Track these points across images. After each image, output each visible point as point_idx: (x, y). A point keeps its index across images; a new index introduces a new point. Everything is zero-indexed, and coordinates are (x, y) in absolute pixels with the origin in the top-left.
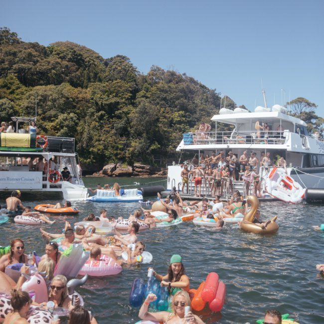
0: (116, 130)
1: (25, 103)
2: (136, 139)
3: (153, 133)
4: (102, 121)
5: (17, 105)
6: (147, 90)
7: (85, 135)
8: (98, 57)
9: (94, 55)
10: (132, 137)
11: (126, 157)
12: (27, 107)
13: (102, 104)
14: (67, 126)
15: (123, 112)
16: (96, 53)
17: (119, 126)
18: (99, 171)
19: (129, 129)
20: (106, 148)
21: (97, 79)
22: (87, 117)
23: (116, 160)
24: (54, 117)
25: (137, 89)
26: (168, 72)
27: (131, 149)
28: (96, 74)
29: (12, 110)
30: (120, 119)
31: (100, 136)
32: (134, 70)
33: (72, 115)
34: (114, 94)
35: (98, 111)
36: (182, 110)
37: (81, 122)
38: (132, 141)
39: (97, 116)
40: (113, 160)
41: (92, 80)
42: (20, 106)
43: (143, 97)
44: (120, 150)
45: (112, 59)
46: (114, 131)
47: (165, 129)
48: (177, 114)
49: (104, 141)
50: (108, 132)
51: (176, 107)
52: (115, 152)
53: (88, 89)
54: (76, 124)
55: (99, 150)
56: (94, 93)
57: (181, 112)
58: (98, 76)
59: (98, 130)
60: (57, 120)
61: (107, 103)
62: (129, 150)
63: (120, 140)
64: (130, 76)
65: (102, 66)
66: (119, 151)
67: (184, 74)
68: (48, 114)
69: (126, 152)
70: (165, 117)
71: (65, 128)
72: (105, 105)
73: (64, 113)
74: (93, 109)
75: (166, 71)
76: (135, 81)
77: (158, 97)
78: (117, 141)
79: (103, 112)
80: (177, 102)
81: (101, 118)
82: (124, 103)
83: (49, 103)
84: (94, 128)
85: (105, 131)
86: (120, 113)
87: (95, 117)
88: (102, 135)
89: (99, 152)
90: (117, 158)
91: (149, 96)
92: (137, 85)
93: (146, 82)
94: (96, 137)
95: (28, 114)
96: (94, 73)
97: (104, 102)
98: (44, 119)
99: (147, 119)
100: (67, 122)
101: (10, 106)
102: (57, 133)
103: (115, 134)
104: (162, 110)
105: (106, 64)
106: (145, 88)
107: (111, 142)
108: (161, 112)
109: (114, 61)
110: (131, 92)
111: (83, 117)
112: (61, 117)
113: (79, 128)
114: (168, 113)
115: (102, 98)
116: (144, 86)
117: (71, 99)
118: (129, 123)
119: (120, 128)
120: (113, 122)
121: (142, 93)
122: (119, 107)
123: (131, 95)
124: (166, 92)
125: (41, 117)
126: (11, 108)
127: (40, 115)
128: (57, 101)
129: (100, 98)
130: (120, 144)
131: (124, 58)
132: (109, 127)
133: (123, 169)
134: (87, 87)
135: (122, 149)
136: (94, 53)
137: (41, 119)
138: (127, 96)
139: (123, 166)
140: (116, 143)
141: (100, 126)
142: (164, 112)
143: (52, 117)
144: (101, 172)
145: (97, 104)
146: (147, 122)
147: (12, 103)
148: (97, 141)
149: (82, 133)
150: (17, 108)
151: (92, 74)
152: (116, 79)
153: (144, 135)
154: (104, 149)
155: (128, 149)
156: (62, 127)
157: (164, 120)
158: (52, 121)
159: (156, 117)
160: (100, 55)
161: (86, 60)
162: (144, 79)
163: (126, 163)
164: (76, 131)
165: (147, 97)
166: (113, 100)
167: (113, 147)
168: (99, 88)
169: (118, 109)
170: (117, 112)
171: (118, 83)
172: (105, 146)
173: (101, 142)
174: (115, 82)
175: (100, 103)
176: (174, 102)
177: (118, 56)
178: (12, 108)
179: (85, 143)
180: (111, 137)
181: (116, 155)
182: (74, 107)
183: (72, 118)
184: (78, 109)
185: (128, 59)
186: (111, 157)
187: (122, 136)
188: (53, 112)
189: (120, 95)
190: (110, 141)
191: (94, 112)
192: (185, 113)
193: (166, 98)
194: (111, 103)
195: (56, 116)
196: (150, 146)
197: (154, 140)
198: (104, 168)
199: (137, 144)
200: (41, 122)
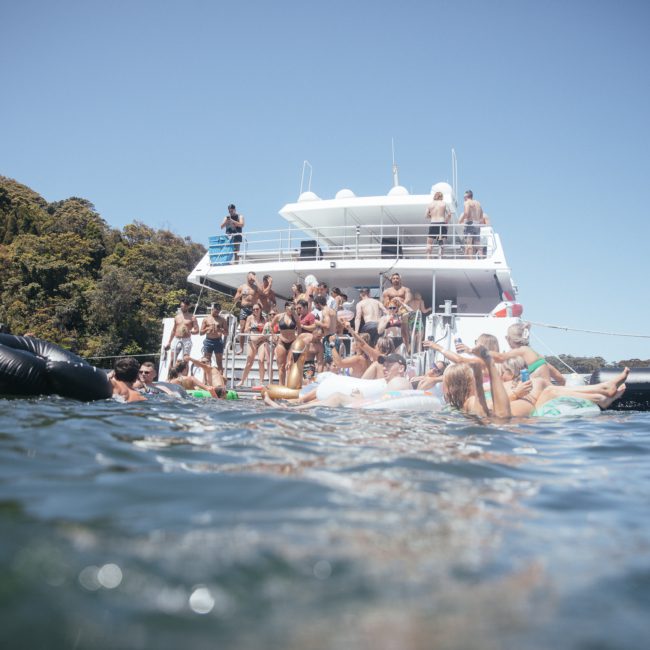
0: (60, 317)
2: (97, 335)
3: (128, 325)
4: (32, 301)
6: (122, 254)
8: (37, 199)
9: (31, 195)
10: (90, 332)
13: (35, 269)
15: (75, 286)
16: (33, 193)
17: (66, 309)
19: (84, 317)
21: (31, 230)
25: (104, 251)
26: (160, 232)
27: (87, 353)
28: (28, 222)
32: (101, 222)
34: (60, 255)
36: (183, 288)
38: (88, 339)
41: (20, 231)
43: (113, 263)
45: (62, 203)
46: (54, 319)
47: (152, 319)
48: (173, 294)
50: (43, 321)
51: (172, 283)
53: (12, 245)
56: (21, 251)
57: (180, 292)
58: (32, 224)
59: (24, 316)
62: (82, 355)
64: (92, 229)
65: (43, 213)
67: (188, 239)
70: (152, 300)
75: (156, 231)
76: (100, 237)
77: (142, 265)
78: (59, 337)
79: (36, 285)
80: (174, 274)
82: (78, 270)
84: (19, 313)
86: (69, 288)
88: (31, 325)
91: (125, 263)
92: (103, 245)
93: (121, 240)
96: (26, 219)
97: (38, 266)
99: (117, 299)
104: (147, 286)
105: (51, 211)
106: (119, 250)
107: (49, 339)
108: (145, 290)
109: (65, 206)
110: (92, 254)
114: (156, 292)
115: (35, 260)
116: (117, 248)
118: (86, 308)
119: (68, 314)
121: (111, 258)
123: (91, 259)
124: (155, 257)
129: (31, 259)
131: (83, 202)
132: (45, 312)
134: (10, 243)
136: (30, 191)
138: (83, 261)
141: (29, 309)
142: (150, 291)
145: (25, 269)
146: (119, 304)
151: (21, 222)
152: (66, 232)
153: (113, 328)
155: (81, 352)
157: (151, 303)
159: (135, 297)
160: (41, 196)
161: (13, 201)
162: (118, 237)
165: (120, 265)
166: (56, 265)
168: (32, 244)
170: (62, 286)
171: (68, 237)
174: (62, 235)
175: (30, 269)
176: (169, 275)
177: (74, 199)
185: (91, 205)
189: (72, 258)
191: (19, 284)
192: (188, 293)
193: (154, 266)
194: (52, 270)
196: (122, 348)
197: (130, 338)
199: (98, 344)
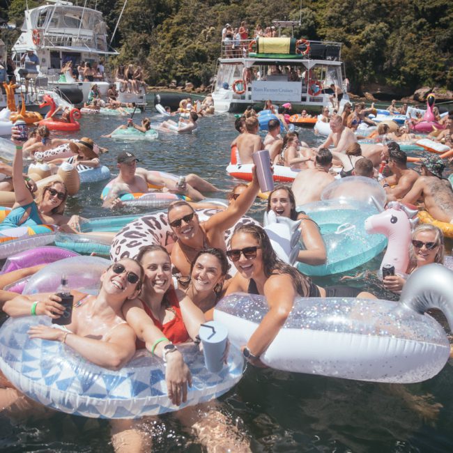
1: (328, 12)
5: (319, 15)
7: (396, 50)
11: (447, 79)
12: (330, 18)
14: (375, 39)
18: (410, 96)
20: (421, 67)
22: (401, 28)
23: (433, 83)
24: (361, 28)
29: (312, 21)
30: (446, 29)
31: (415, 52)
33: (381, 25)
35: (417, 18)
37: (394, 35)
39: (415, 25)
40: (429, 82)
42: (322, 16)
44: (440, 70)
49: (420, 58)
52: (433, 72)
54: (386, 36)
55: (412, 69)
60: (363, 32)
61: (431, 7)
63: (442, 57)
66: (437, 72)
68: (354, 24)
69: (446, 73)
71: (372, 42)
72: (428, 9)
73: (372, 23)
74: (411, 16)
81: (420, 27)
83: (356, 11)
85: (422, 44)
87: (413, 27)
89: (412, 72)
90: (434, 81)
94: (411, 53)
95: (331, 25)
98: (348, 31)
100: (375, 34)
101: (311, 17)
102: (362, 48)
103: (436, 49)
111: (398, 28)
112: (369, 27)
113: (389, 42)
117: (384, 5)
120: (435, 32)
122: (447, 12)
125: (345, 28)
126: (311, 19)
127: (344, 26)
128: (367, 8)
130: (441, 62)
133: (440, 94)
135: (443, 69)
137: (345, 31)
139: (441, 91)
140: (435, 61)
143: (357, 29)
144: (412, 97)
147: (314, 13)
148: (410, 57)
149: (393, 48)
150: (319, 19)
154: (419, 68)
156: (368, 41)
158: (358, 34)
163: (446, 87)
164: (385, 45)
167: (431, 66)
169: (445, 15)
172: (420, 65)
173: (417, 59)
178: (313, 18)
179: (395, 60)
180: (430, 52)
181: (434, 76)
182: (387, 15)
183: (381, 29)
184: (391, 18)
186: (427, 78)
187: (445, 51)
188: (359, 22)
190: (428, 58)
195: (362, 27)
198: (416, 93)
200: (345, 34)
